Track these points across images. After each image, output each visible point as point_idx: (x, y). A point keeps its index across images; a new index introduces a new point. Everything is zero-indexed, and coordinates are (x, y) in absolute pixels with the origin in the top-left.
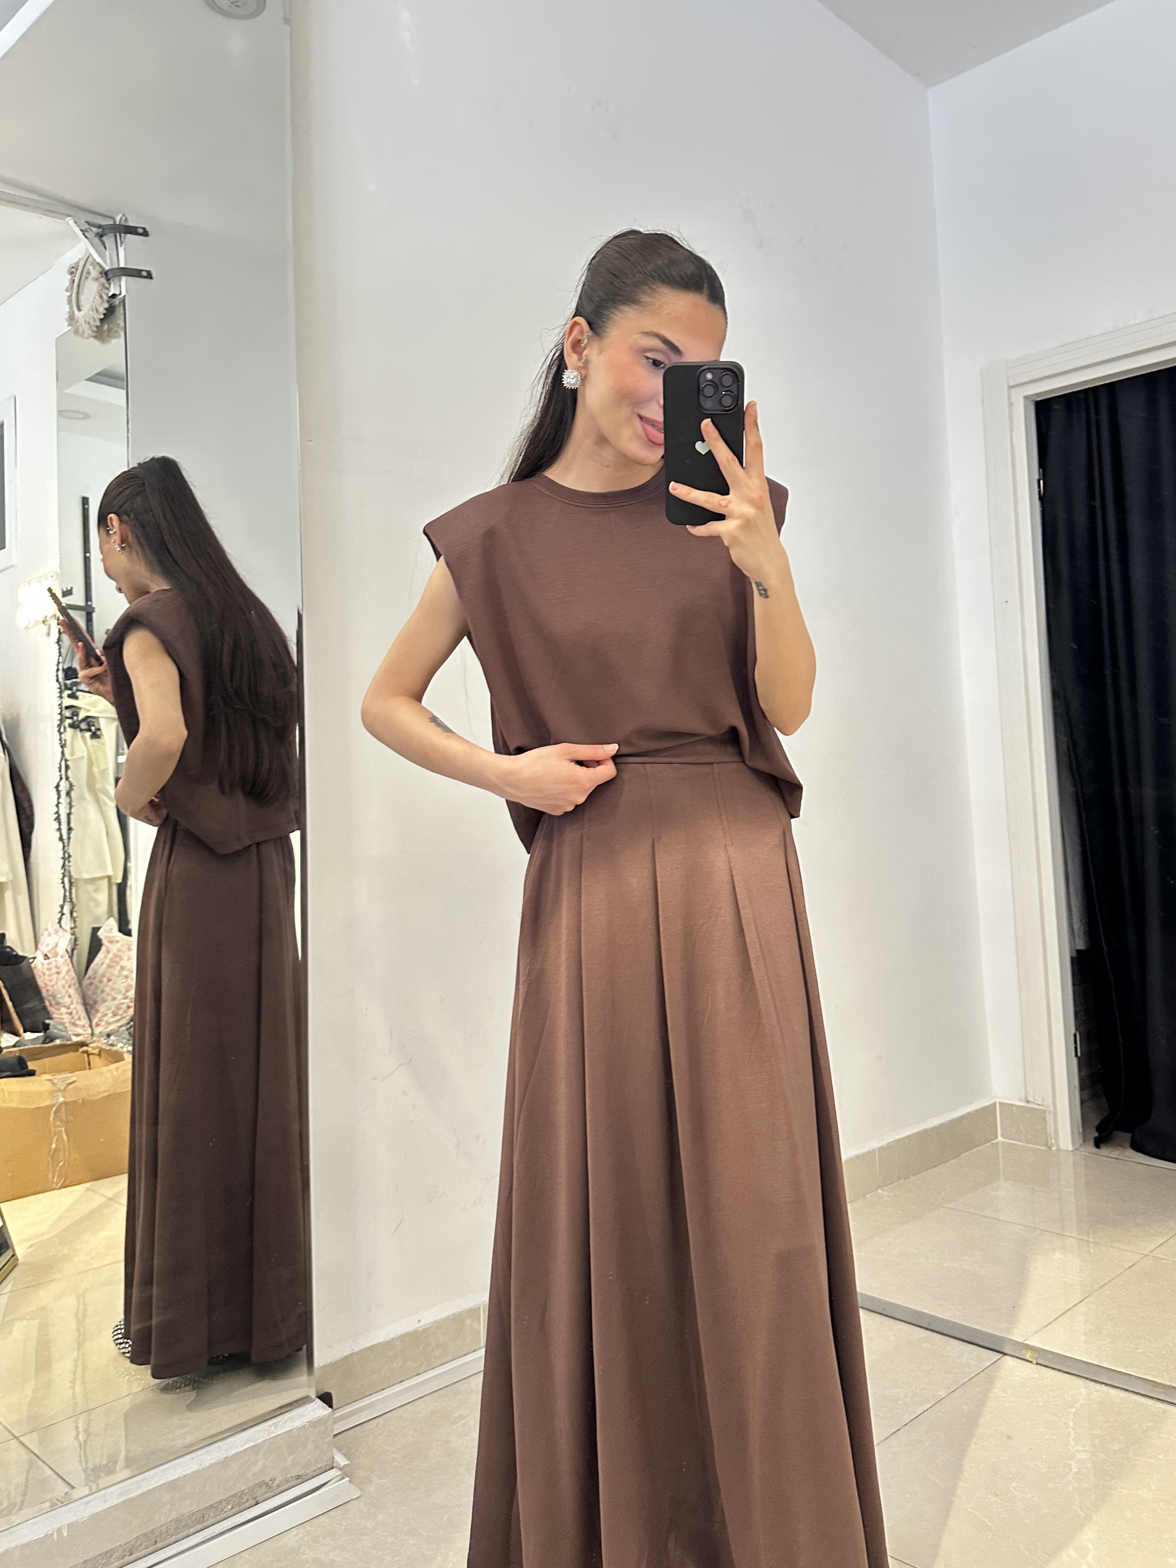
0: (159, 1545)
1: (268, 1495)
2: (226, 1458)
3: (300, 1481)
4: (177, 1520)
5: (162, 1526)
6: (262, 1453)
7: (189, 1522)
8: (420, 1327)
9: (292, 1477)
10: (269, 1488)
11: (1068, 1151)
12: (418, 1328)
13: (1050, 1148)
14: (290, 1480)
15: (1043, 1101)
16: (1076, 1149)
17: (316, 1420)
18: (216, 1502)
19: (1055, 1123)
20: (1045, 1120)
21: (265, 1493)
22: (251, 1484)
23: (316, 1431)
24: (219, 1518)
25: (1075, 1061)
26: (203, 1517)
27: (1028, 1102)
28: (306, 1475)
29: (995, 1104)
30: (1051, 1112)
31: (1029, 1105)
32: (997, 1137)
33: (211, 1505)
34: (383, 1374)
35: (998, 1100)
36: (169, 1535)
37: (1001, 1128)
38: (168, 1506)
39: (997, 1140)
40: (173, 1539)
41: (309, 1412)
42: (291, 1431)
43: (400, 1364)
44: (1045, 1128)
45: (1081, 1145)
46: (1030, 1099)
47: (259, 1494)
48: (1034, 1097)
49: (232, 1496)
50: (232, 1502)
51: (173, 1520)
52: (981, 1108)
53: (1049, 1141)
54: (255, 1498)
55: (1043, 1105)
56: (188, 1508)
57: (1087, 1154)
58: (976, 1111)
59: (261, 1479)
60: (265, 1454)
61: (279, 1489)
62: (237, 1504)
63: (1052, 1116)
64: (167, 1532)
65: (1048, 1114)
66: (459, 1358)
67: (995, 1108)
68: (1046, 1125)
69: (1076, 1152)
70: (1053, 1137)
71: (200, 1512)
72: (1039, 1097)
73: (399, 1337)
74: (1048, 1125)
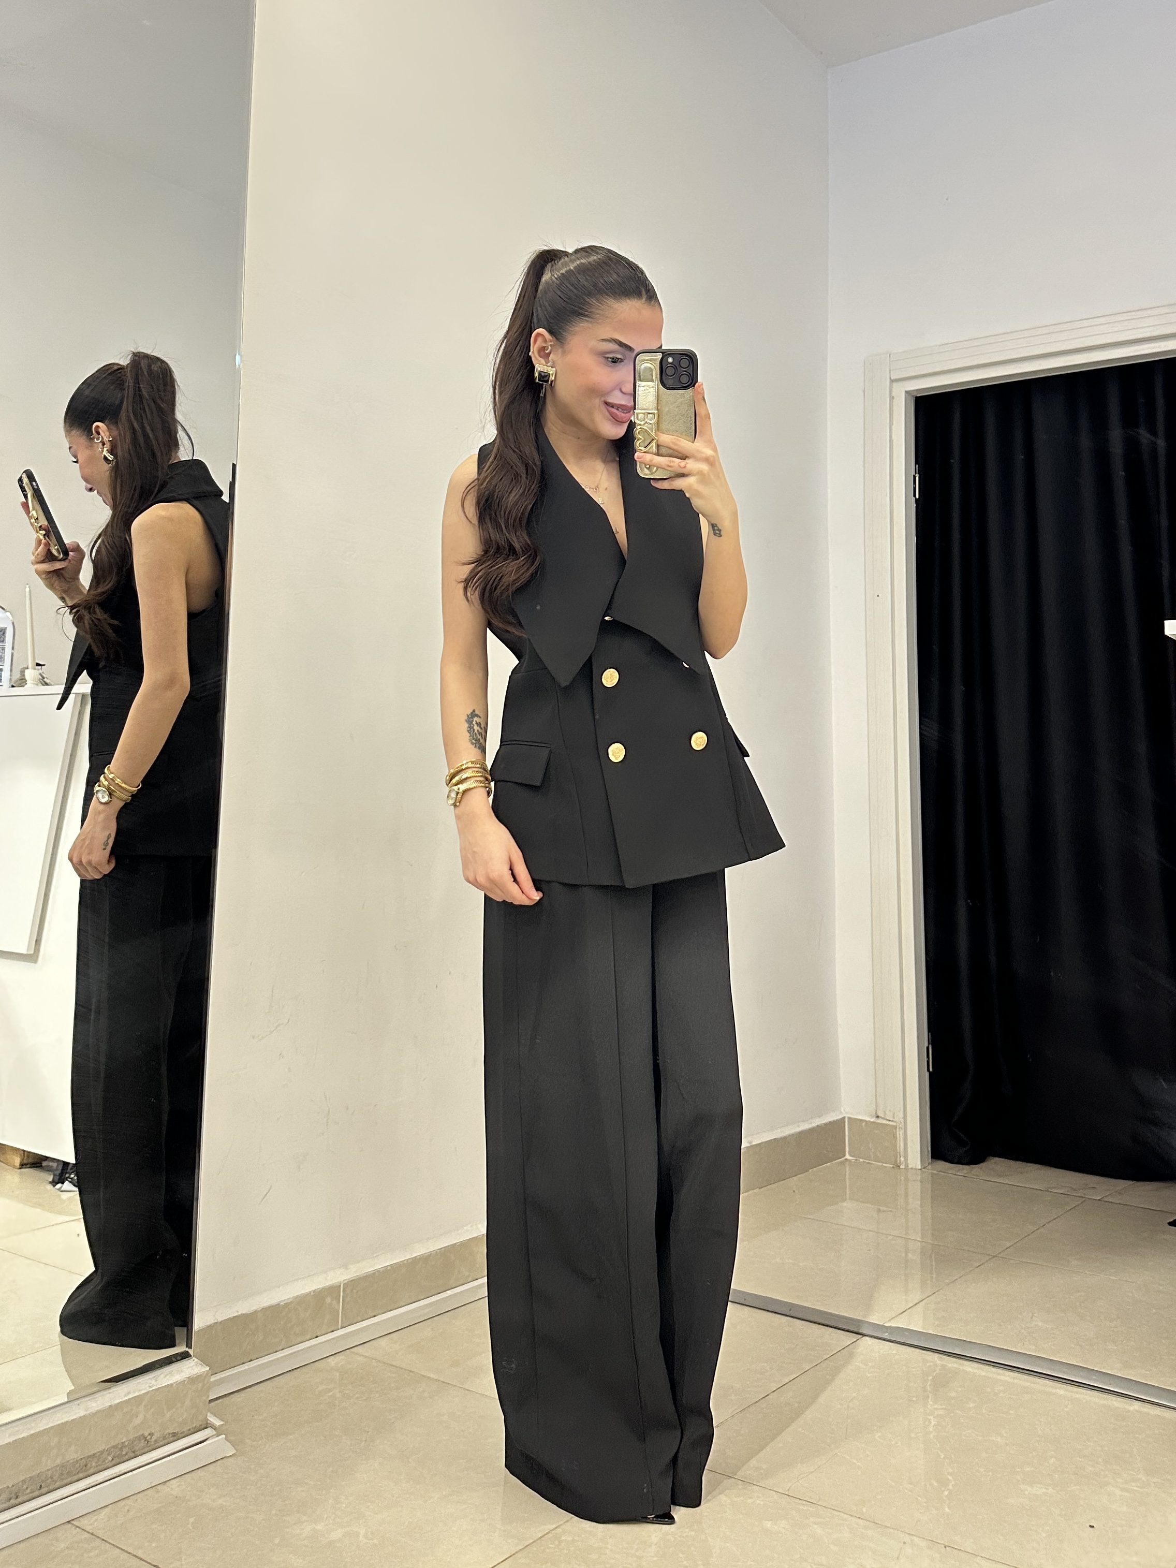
0: (44, 1490)
1: (146, 1450)
2: (110, 1406)
3: (174, 1438)
4: (63, 1466)
5: (48, 1470)
6: (143, 1404)
7: (73, 1468)
9: (169, 1434)
10: (148, 1442)
11: (916, 1169)
12: (282, 1301)
13: (899, 1166)
14: (168, 1436)
15: (894, 1117)
16: (924, 1167)
17: (195, 1376)
18: (98, 1452)
19: (905, 1140)
20: (895, 1137)
21: (144, 1448)
22: (131, 1437)
23: (194, 1388)
24: (101, 1467)
25: (927, 1077)
26: (86, 1466)
27: (878, 1117)
28: (181, 1433)
29: (844, 1118)
30: (900, 1128)
31: (880, 1121)
32: (845, 1155)
33: (94, 1455)
34: (244, 1348)
35: (847, 1116)
36: (53, 1481)
37: (849, 1144)
38: (55, 1451)
39: (845, 1158)
40: (58, 1484)
41: (187, 1369)
42: (172, 1385)
43: (260, 1339)
44: (896, 1146)
45: (927, 1161)
46: (881, 1114)
47: (138, 1447)
48: (885, 1112)
49: (113, 1447)
50: (113, 1454)
51: (58, 1465)
52: (830, 1122)
53: (899, 1156)
54: (134, 1452)
55: (893, 1121)
56: (73, 1454)
57: (935, 1172)
58: (826, 1124)
59: (140, 1433)
60: (145, 1406)
61: (156, 1445)
62: (118, 1456)
63: (902, 1132)
64: (52, 1478)
65: (898, 1129)
66: (317, 1337)
67: (845, 1122)
68: (896, 1142)
69: (924, 1170)
70: (902, 1154)
71: (83, 1460)
72: (890, 1111)
73: (262, 1309)
74: (898, 1142)
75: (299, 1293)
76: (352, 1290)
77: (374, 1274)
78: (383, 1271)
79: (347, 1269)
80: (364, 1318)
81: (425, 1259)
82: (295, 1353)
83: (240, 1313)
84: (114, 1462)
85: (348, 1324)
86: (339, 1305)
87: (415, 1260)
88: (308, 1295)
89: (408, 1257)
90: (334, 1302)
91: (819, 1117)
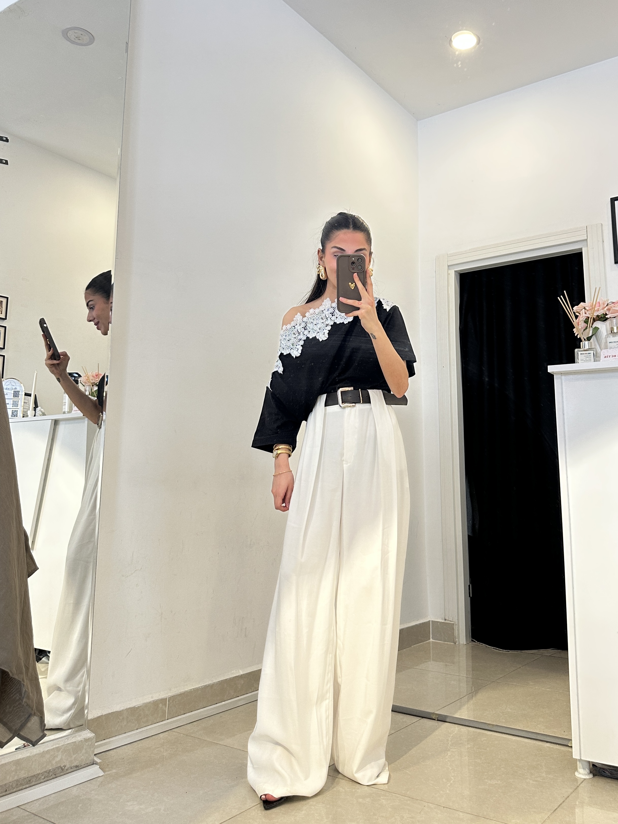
1: (62, 774)
2: (44, 751)
3: (78, 768)
4: (17, 781)
5: (10, 782)
7: (23, 782)
9: (74, 766)
10: (63, 770)
11: (463, 644)
12: (137, 705)
13: (455, 643)
14: (73, 767)
16: (467, 643)
17: (87, 738)
18: (37, 774)
19: (458, 630)
20: (453, 629)
21: (61, 772)
22: (54, 767)
23: (87, 744)
24: (37, 783)
25: (469, 599)
26: (30, 781)
27: (445, 620)
28: (80, 766)
29: (429, 621)
31: (446, 622)
32: (430, 639)
33: (34, 775)
34: (116, 728)
35: (431, 620)
37: (432, 634)
38: (14, 773)
39: (429, 641)
40: (14, 790)
41: (84, 734)
42: (76, 742)
44: (454, 633)
45: (470, 642)
46: (447, 618)
47: (57, 773)
48: (449, 617)
49: (45, 772)
50: (45, 776)
51: (15, 780)
52: (422, 623)
53: (455, 640)
54: (55, 775)
55: (453, 621)
56: (23, 774)
57: (473, 645)
58: (420, 624)
59: (59, 765)
60: (62, 752)
61: (67, 772)
62: (47, 776)
63: (457, 626)
64: (12, 786)
65: (455, 626)
66: (154, 723)
67: (430, 623)
68: (454, 631)
69: (467, 645)
70: (457, 637)
71: (28, 778)
72: (451, 616)
73: (126, 709)
74: (455, 631)
75: (145, 702)
76: (173, 701)
77: (185, 692)
78: (189, 691)
79: (170, 690)
80: (180, 714)
81: (211, 686)
82: (143, 731)
83: (114, 711)
84: (45, 780)
85: (170, 718)
86: (166, 708)
87: (206, 687)
88: (150, 702)
89: (202, 684)
90: (164, 707)
91: (417, 620)
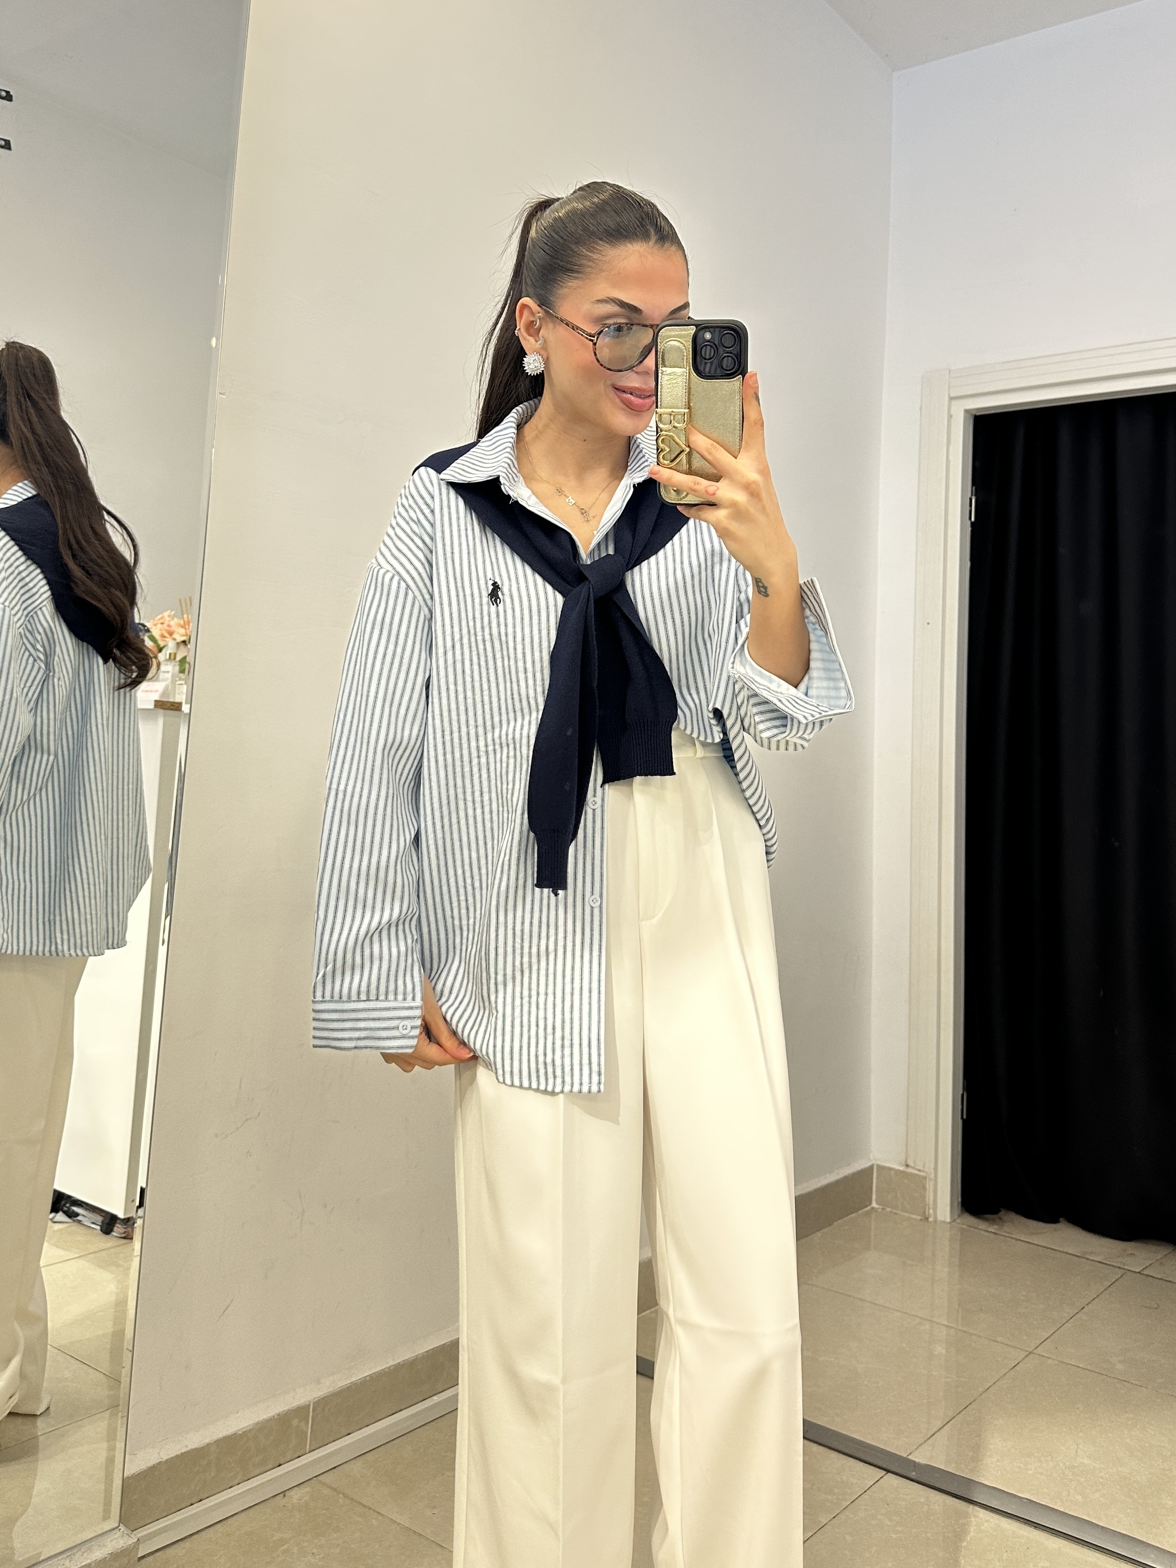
8: (241, 1429)
11: (944, 1222)
12: (238, 1430)
13: (928, 1219)
15: (924, 1167)
16: (954, 1221)
17: (119, 1551)
19: (935, 1192)
20: (924, 1188)
23: (117, 1564)
25: (960, 1123)
27: (907, 1165)
29: (872, 1166)
30: (930, 1179)
31: (909, 1170)
32: (871, 1204)
34: (193, 1488)
35: (876, 1163)
37: (877, 1191)
39: (871, 1206)
41: (111, 1541)
43: (213, 1474)
44: (924, 1197)
45: (959, 1216)
46: (910, 1163)
48: (915, 1162)
52: (859, 1171)
53: (927, 1210)
55: (923, 1171)
57: (964, 1227)
58: (854, 1174)
63: (932, 1183)
65: (928, 1180)
66: (280, 1465)
67: (873, 1170)
68: (925, 1194)
69: (953, 1223)
70: (931, 1206)
72: (921, 1161)
73: (215, 1442)
74: (927, 1193)
75: (260, 1419)
76: (323, 1409)
77: (350, 1386)
78: (361, 1383)
79: (318, 1382)
80: (339, 1436)
81: (410, 1365)
82: (252, 1486)
83: (189, 1448)
85: (318, 1446)
86: (308, 1426)
87: (398, 1367)
88: (270, 1419)
89: (391, 1363)
90: (302, 1424)
